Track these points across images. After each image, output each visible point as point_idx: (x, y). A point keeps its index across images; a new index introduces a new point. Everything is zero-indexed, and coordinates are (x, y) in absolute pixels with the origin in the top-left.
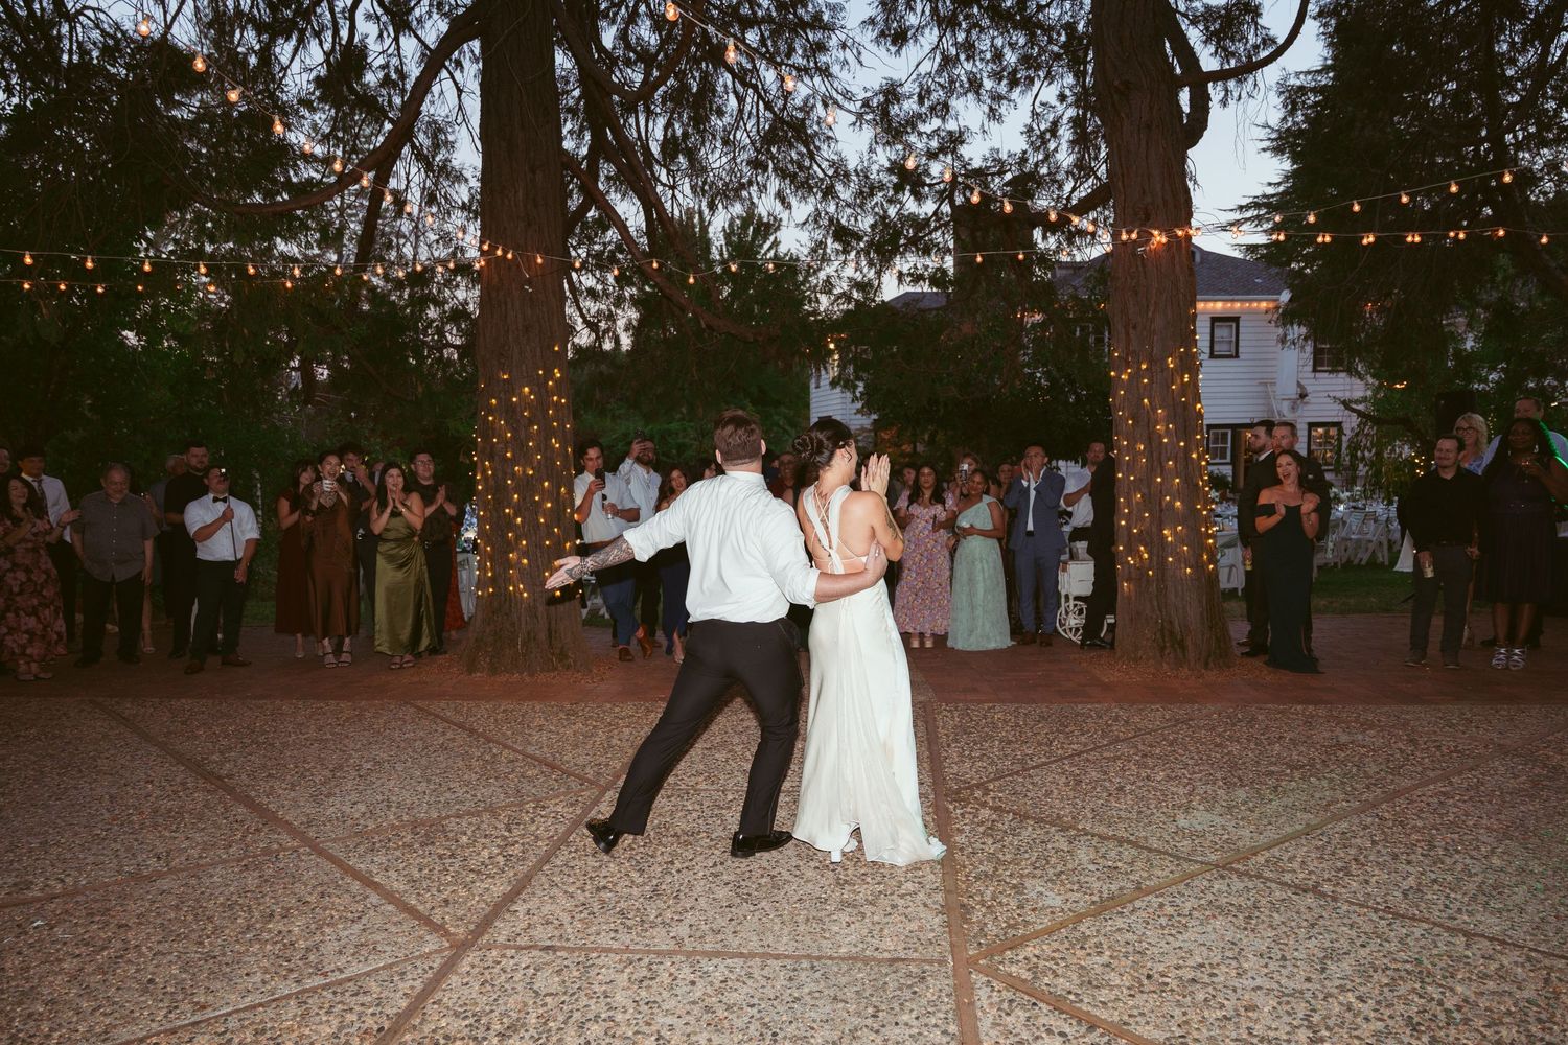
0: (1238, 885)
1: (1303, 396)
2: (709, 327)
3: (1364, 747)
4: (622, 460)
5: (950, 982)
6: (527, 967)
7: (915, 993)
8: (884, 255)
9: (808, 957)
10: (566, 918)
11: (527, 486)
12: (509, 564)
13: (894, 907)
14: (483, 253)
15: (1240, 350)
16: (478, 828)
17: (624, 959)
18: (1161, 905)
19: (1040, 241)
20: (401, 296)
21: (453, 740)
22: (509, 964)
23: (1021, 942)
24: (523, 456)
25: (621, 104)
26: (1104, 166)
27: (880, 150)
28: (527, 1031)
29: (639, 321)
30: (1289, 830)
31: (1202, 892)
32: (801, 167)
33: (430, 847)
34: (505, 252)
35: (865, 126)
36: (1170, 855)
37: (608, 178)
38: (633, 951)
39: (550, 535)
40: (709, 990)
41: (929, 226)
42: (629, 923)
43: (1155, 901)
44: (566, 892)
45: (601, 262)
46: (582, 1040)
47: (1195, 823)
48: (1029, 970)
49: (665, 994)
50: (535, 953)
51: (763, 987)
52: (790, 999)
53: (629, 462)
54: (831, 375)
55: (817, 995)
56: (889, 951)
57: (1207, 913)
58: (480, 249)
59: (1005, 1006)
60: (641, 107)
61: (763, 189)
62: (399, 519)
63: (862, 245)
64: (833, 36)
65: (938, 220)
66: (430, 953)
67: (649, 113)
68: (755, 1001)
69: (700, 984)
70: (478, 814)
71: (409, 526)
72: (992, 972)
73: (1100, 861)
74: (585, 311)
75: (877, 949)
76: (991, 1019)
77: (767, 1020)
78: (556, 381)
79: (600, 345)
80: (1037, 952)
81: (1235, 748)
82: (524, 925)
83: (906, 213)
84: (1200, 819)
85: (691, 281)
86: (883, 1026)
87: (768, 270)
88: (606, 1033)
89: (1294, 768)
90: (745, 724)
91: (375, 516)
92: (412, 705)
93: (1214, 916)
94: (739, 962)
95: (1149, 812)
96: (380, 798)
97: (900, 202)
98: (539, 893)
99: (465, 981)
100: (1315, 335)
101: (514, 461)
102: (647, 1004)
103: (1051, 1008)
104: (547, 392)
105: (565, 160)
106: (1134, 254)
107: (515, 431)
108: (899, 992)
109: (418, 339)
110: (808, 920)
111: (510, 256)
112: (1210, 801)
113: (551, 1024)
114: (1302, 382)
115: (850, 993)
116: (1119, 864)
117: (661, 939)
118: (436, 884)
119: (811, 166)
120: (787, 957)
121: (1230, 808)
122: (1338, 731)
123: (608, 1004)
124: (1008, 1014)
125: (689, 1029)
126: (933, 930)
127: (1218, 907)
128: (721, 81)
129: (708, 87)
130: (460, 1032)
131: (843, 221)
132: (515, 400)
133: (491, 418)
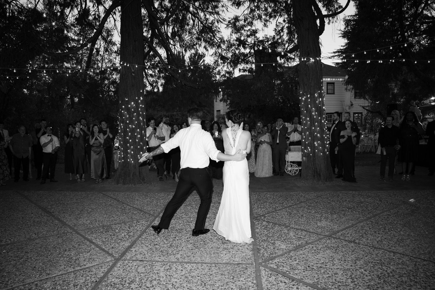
0: (333, 241)
1: (352, 105)
2: (185, 85)
3: (368, 202)
4: (160, 123)
5: (254, 269)
6: (136, 266)
7: (244, 272)
8: (235, 64)
9: (214, 263)
10: (146, 253)
11: (133, 131)
12: (128, 153)
13: (238, 249)
14: (121, 65)
15: (335, 92)
16: (121, 228)
17: (163, 264)
18: (313, 247)
19: (279, 60)
20: (98, 78)
21: (113, 203)
22: (131, 265)
23: (274, 258)
24: (132, 122)
25: (160, 23)
26: (296, 40)
27: (233, 34)
28: (136, 282)
29: (165, 83)
30: (347, 225)
31: (324, 243)
32: (211, 39)
33: (108, 233)
34: (127, 64)
35: (229, 28)
36: (315, 233)
37: (156, 43)
38: (165, 262)
39: (139, 145)
40: (186, 272)
41: (248, 56)
42: (164, 254)
43: (311, 246)
44: (146, 246)
45: (154, 67)
47: (322, 224)
48: (276, 266)
49: (174, 273)
50: (138, 262)
51: (202, 271)
52: (209, 275)
53: (162, 123)
54: (220, 98)
55: (217, 273)
56: (237, 261)
57: (325, 249)
58: (120, 64)
59: (269, 275)
60: (165, 23)
61: (200, 45)
62: (97, 141)
63: (229, 61)
64: (220, 4)
65: (250, 54)
66: (109, 261)
67: (168, 25)
68: (199, 275)
69: (184, 271)
70: (121, 224)
71: (100, 142)
72: (266, 267)
73: (296, 236)
74: (149, 81)
75: (234, 261)
76: (265, 279)
77: (203, 280)
78: (141, 101)
79: (154, 90)
80: (278, 261)
81: (333, 203)
82: (134, 254)
83: (241, 52)
84: (324, 223)
85: (180, 71)
86: (235, 281)
87: (202, 68)
88: (158, 283)
89: (349, 209)
90: (196, 199)
91: (91, 140)
92: (101, 193)
93: (327, 250)
94: (195, 265)
95: (310, 222)
96: (93, 219)
97: (239, 49)
98: (138, 246)
99: (118, 269)
100: (355, 88)
101: (129, 124)
102: (169, 276)
103: (282, 276)
104: (138, 104)
105: (144, 38)
106: (305, 64)
107: (129, 115)
108: (240, 272)
109: (102, 89)
110: (214, 253)
111: (128, 65)
112: (326, 218)
113: (143, 281)
114: (352, 101)
115: (226, 273)
116: (302, 236)
117: (173, 258)
118: (110, 243)
119: (214, 39)
120: (208, 263)
121: (332, 220)
122: (361, 198)
123: (158, 276)
124: (270, 278)
125: (181, 283)
126: (249, 256)
127: (328, 247)
128: (188, 16)
129: (184, 18)
130: (118, 282)
131: (223, 54)
132: (129, 106)
133: (123, 111)
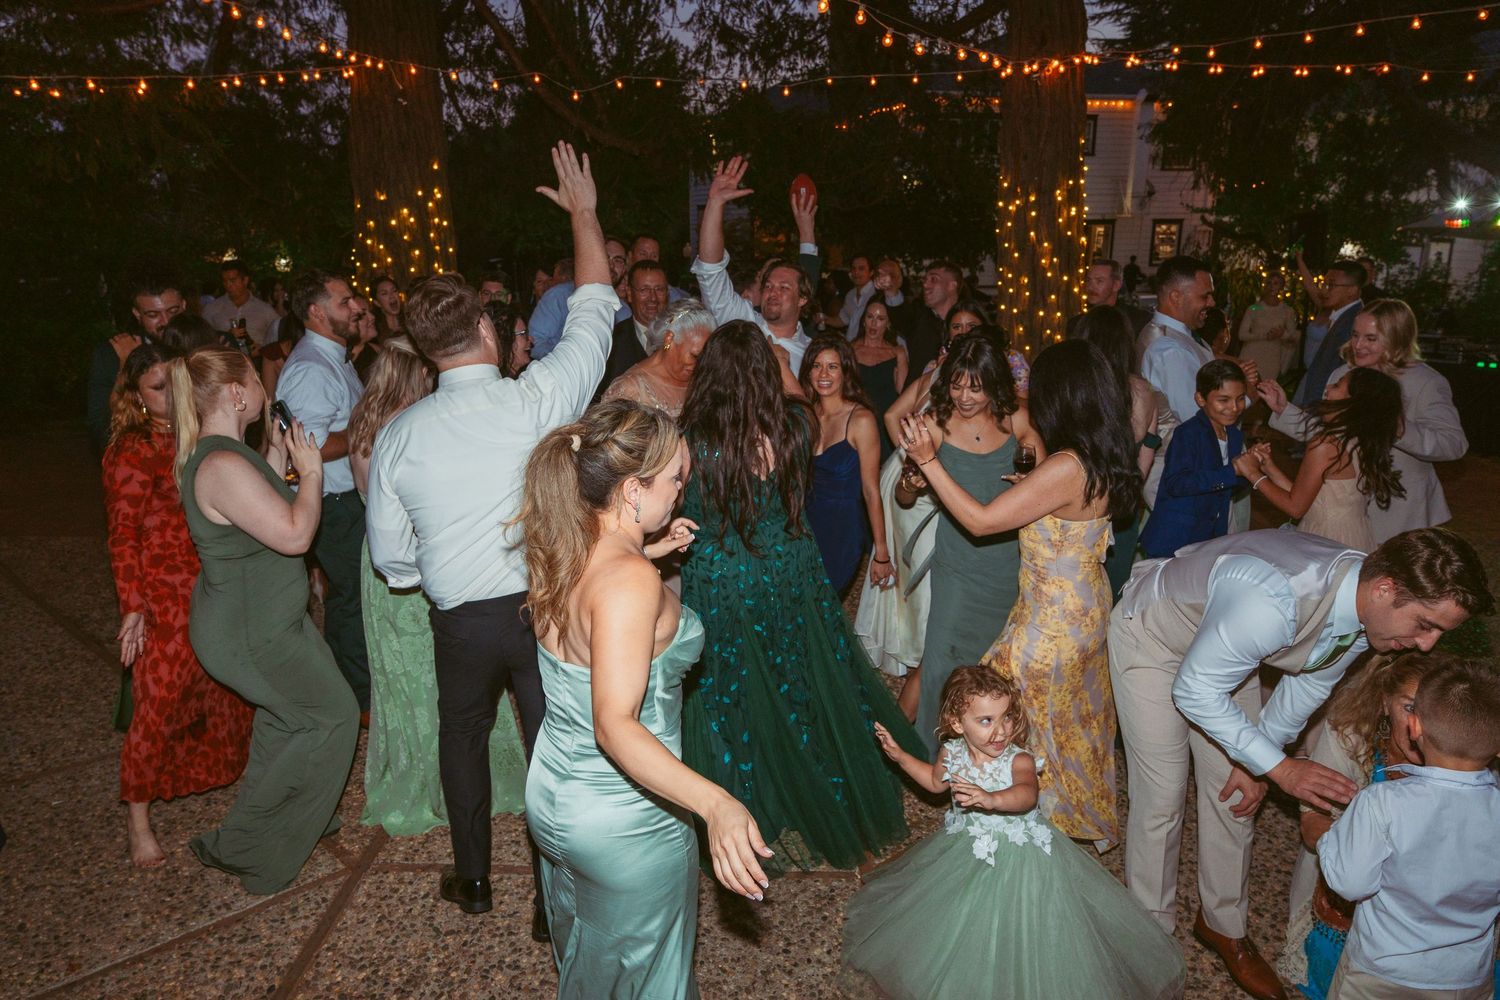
2: (595, 141)
6: (426, 896)
8: (768, 58)
14: (351, 64)
22: (407, 891)
28: (428, 984)
34: (375, 63)
41: (814, 28)
45: (479, 58)
46: (486, 995)
63: (747, 47)
66: (324, 879)
78: (436, 202)
83: (791, 13)
85: (576, 97)
99: (362, 916)
104: (427, 214)
107: (394, 255)
111: (380, 66)
113: (453, 974)
130: (356, 988)
131: (728, 22)
132: (393, 222)
133: (369, 242)
